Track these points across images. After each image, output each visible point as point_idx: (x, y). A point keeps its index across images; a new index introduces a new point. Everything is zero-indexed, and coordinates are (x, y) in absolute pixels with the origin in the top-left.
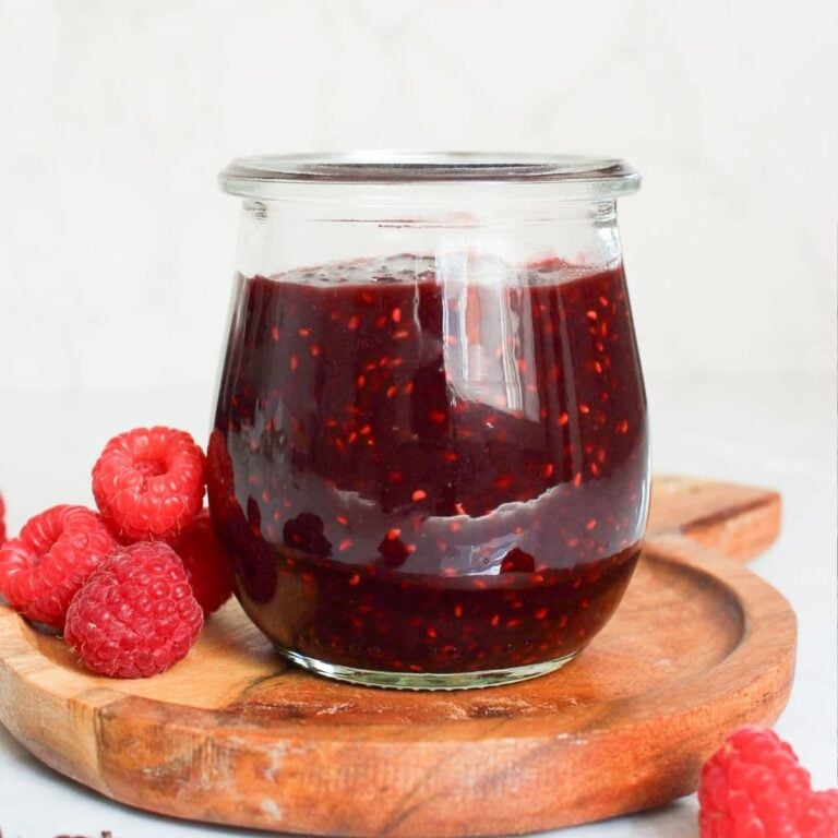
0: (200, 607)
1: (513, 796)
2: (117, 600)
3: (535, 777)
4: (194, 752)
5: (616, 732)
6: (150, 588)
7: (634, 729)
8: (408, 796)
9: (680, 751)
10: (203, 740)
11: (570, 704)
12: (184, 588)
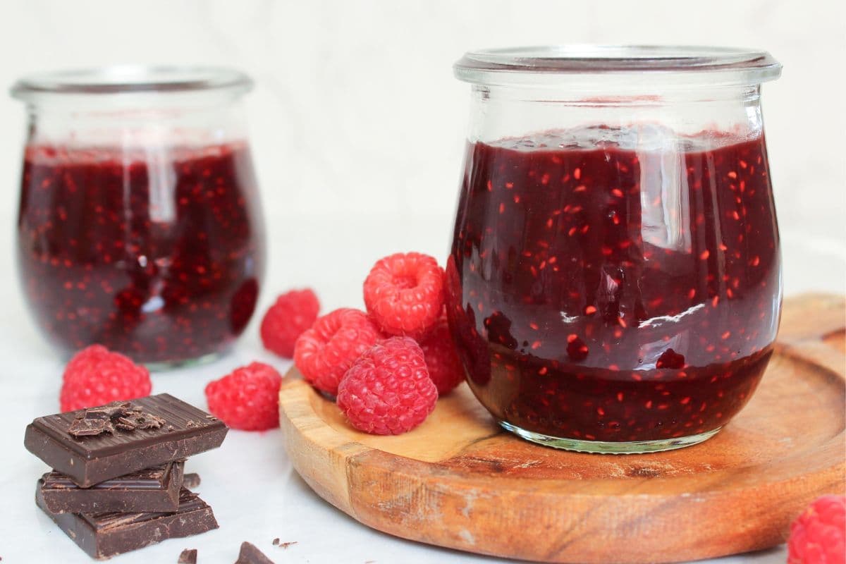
0: (435, 386)
1: (645, 537)
2: (373, 379)
3: (663, 524)
4: (413, 493)
5: (728, 494)
6: (396, 370)
7: (743, 492)
8: (567, 533)
9: (781, 510)
10: (419, 485)
11: (705, 468)
12: (423, 371)
